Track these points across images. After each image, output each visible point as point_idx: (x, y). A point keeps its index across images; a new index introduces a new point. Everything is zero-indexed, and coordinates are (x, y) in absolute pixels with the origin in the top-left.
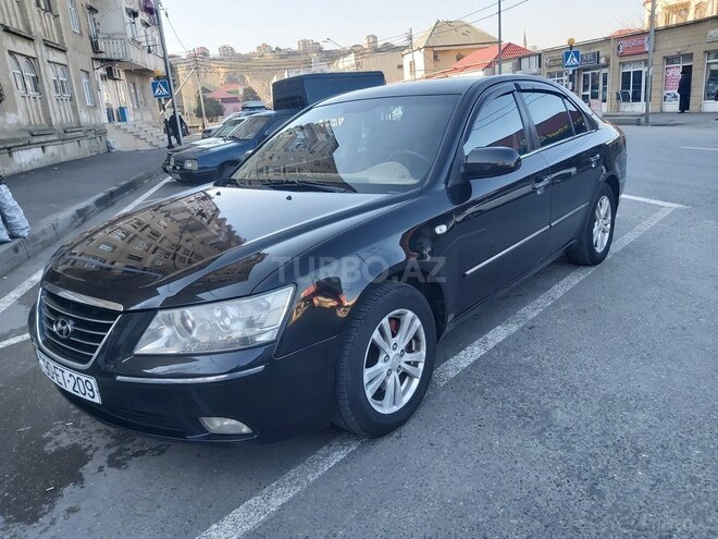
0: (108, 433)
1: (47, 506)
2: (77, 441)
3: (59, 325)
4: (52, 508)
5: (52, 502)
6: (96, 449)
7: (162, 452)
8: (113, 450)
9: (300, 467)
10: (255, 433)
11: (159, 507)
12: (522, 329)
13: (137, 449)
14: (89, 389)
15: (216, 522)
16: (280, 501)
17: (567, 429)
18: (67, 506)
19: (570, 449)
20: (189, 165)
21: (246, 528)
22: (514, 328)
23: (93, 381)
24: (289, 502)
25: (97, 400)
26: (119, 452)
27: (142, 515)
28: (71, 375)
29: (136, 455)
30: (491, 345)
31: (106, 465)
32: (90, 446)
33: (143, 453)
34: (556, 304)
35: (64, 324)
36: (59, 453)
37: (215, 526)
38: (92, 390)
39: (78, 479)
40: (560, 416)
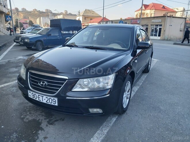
0: (43, 115)
1: (36, 137)
2: (34, 118)
3: (42, 83)
4: (38, 138)
5: (37, 136)
6: (42, 120)
7: (63, 120)
8: (48, 120)
9: (106, 122)
10: (103, 112)
11: (72, 135)
12: (140, 87)
13: (55, 119)
14: (54, 101)
15: (92, 138)
16: (106, 131)
17: (165, 111)
18: (43, 137)
19: (169, 115)
20: (26, 40)
21: (101, 139)
22: (138, 87)
23: (56, 99)
24: (109, 131)
25: (56, 104)
26: (50, 120)
27: (69, 138)
28: (46, 98)
29: (56, 121)
30: (136, 91)
31: (48, 124)
32: (39, 119)
33: (58, 120)
34: (144, 81)
35: (43, 82)
36: (30, 121)
37: (92, 139)
38: (55, 102)
39: (42, 129)
40: (162, 108)
